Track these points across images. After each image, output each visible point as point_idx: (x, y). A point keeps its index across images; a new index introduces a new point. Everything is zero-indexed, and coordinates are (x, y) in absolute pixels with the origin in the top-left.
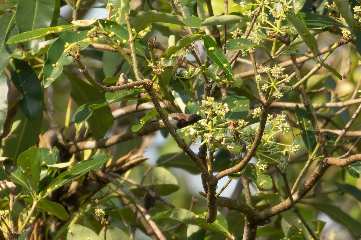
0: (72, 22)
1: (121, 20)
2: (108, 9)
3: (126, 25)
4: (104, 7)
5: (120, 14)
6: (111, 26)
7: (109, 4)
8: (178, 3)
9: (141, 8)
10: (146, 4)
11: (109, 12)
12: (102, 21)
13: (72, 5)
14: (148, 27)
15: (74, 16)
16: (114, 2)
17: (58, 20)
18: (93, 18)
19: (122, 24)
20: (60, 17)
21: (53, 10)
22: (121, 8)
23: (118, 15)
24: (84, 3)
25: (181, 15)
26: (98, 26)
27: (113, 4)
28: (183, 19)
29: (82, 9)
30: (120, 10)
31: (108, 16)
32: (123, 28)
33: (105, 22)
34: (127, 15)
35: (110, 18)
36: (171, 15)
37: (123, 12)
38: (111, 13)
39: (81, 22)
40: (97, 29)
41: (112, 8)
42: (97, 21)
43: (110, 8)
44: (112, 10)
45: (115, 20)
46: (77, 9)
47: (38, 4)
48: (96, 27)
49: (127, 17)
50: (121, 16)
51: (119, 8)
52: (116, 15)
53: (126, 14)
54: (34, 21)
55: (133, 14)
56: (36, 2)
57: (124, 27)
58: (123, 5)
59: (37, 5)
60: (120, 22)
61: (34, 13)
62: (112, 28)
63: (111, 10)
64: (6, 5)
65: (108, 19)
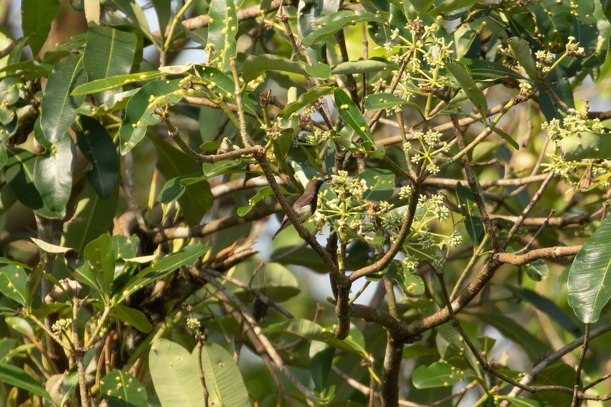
0: (159, 69)
1: (224, 66)
2: (207, 51)
3: (231, 73)
4: (202, 48)
5: (224, 58)
6: (211, 74)
7: (209, 45)
8: (302, 43)
9: (252, 50)
10: (258, 44)
11: (208, 55)
12: (199, 68)
13: (159, 45)
14: (261, 76)
15: (162, 60)
16: (216, 41)
17: (141, 64)
18: (188, 63)
19: (226, 71)
20: (143, 61)
21: (134, 52)
22: (225, 49)
23: (221, 60)
24: (175, 42)
25: (305, 60)
26: (194, 74)
27: (214, 44)
28: (308, 66)
29: (172, 50)
30: (223, 52)
31: (208, 60)
32: (227, 77)
33: (204, 69)
34: (233, 59)
35: (210, 63)
36: (291, 61)
37: (227, 56)
38: (212, 57)
39: (171, 69)
40: (193, 77)
41: (213, 49)
42: (193, 67)
43: (210, 49)
44: (213, 53)
45: (217, 65)
46: (166, 50)
47: (114, 43)
48: (190, 75)
49: (232, 62)
50: (225, 61)
51: (222, 50)
52: (217, 59)
53: (231, 58)
54: (108, 66)
55: (241, 57)
56: (111, 41)
57: (229, 76)
58: (227, 45)
59: (112, 45)
60: (224, 69)
61: (108, 55)
62: (213, 77)
63: (211, 52)
64: (72, 44)
65: (207, 65)
